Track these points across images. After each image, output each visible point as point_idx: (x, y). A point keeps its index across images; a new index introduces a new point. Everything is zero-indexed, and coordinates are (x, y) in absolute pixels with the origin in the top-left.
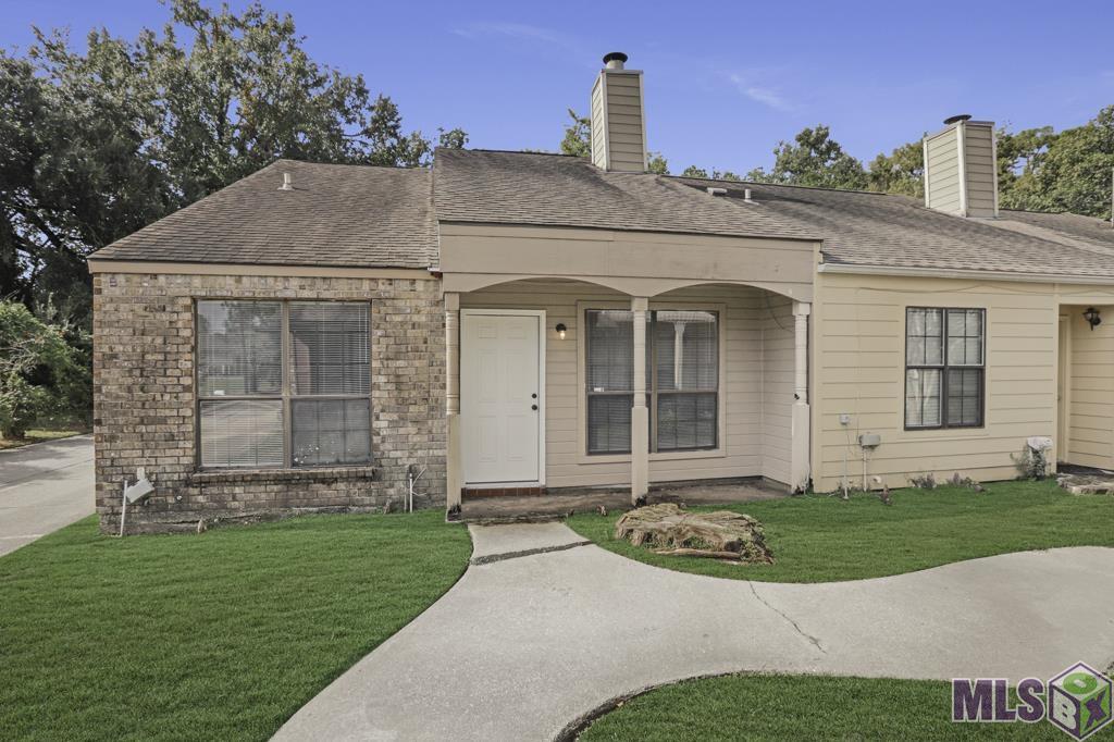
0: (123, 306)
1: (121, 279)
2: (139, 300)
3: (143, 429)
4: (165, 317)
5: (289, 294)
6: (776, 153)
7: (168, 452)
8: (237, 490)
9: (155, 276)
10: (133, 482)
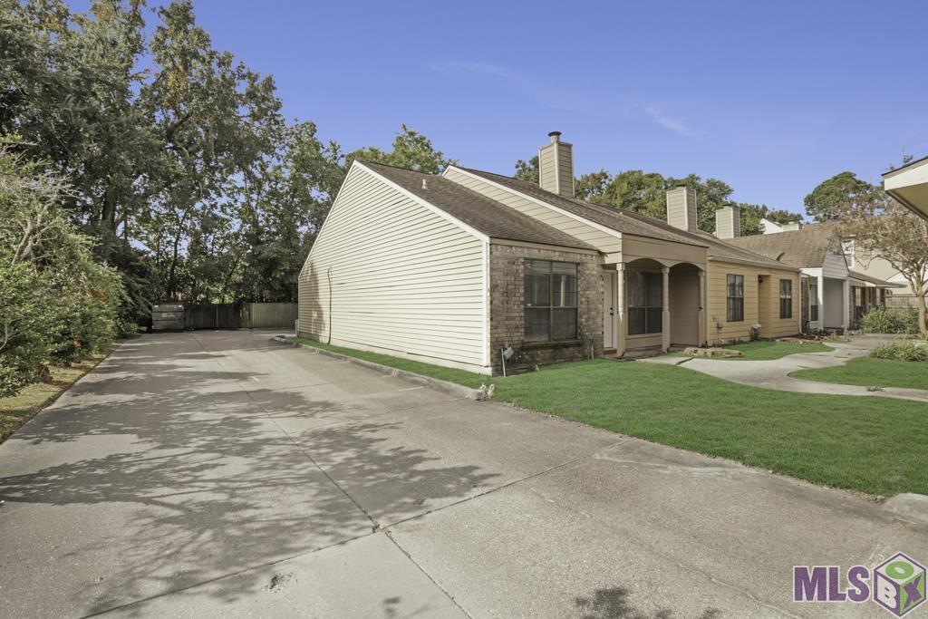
0: (500, 261)
1: (499, 247)
2: (506, 258)
3: (507, 322)
4: (515, 267)
5: (556, 259)
6: (517, 167)
7: (516, 334)
8: (539, 352)
9: (511, 247)
10: (505, 349)
